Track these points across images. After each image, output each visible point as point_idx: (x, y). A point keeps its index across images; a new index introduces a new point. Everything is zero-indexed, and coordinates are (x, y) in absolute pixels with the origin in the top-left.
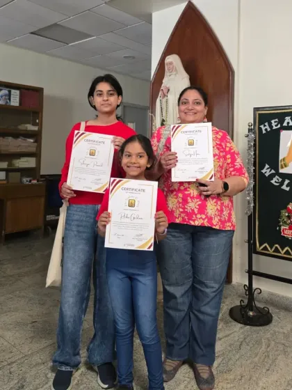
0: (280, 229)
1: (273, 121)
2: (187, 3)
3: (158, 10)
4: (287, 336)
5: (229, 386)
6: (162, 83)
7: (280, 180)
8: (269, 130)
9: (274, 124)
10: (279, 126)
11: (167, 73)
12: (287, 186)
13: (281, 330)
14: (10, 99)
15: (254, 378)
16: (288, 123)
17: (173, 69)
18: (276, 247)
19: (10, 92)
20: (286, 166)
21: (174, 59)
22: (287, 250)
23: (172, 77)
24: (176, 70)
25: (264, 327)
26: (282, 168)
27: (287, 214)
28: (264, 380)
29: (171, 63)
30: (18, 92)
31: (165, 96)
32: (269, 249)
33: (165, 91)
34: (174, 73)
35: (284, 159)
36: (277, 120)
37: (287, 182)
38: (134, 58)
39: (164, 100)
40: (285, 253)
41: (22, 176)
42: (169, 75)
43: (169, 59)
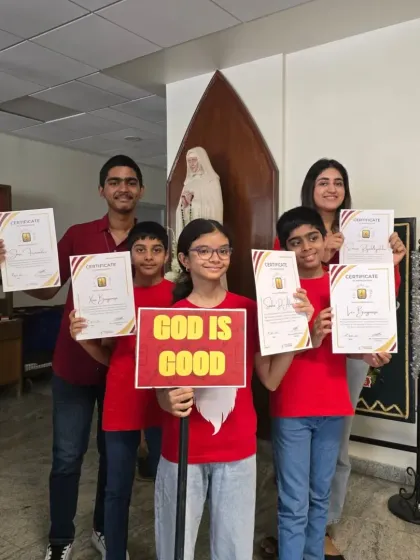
2: (214, 73)
17: (198, 168)
23: (197, 177)
24: (202, 169)
29: (194, 160)
31: (187, 204)
33: (188, 198)
34: (200, 173)
38: (140, 139)
39: (187, 210)
42: (192, 174)
43: (192, 154)
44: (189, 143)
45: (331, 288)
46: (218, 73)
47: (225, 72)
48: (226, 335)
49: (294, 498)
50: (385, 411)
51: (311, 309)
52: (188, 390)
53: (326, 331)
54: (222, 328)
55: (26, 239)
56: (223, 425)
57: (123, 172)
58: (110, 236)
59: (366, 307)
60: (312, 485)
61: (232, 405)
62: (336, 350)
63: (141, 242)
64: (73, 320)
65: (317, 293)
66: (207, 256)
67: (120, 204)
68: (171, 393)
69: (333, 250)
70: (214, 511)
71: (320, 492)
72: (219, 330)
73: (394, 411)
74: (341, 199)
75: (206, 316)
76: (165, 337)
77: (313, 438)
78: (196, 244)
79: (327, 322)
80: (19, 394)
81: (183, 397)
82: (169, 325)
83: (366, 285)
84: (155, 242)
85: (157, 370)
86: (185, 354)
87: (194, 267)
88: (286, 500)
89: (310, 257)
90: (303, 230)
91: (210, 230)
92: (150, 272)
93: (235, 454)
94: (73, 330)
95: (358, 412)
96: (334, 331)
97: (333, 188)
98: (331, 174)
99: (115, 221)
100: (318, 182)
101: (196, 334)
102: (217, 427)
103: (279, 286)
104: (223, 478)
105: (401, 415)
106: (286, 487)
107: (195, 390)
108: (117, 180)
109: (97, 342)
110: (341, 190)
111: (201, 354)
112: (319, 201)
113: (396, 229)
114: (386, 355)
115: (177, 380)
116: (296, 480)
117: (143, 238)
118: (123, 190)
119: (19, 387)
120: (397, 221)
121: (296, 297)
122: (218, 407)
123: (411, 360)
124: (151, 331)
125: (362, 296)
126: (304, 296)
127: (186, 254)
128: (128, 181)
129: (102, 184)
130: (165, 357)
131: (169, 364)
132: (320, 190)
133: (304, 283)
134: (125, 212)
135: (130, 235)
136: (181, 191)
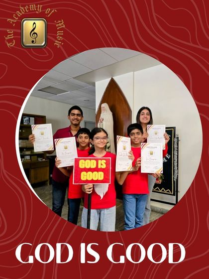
3: (98, 81)
11: (102, 112)
14: (30, 122)
17: (104, 110)
19: (29, 118)
21: (105, 106)
23: (105, 113)
24: (106, 110)
30: (33, 118)
31: (101, 122)
33: (102, 120)
38: (88, 100)
39: (101, 124)
41: (38, 157)
43: (103, 105)
44: (102, 102)
45: (141, 150)
46: (112, 78)
47: (114, 78)
48: (104, 166)
49: (129, 221)
50: (165, 192)
51: (134, 158)
52: (91, 185)
53: (139, 165)
54: (102, 164)
55: (42, 134)
56: (104, 196)
57: (76, 112)
58: (71, 133)
59: (153, 158)
60: (136, 216)
61: (107, 189)
62: (142, 172)
63: (81, 135)
64: (56, 161)
65: (136, 152)
66: (99, 140)
67: (74, 122)
68: (85, 186)
69: (144, 138)
70: (101, 225)
71: (139, 219)
72: (102, 165)
73: (168, 192)
74: (149, 120)
75: (97, 160)
76: (83, 167)
77: (137, 201)
78: (95, 136)
79: (139, 162)
80: (48, 184)
81: (89, 187)
82: (85, 163)
83: (153, 150)
84: (86, 135)
85: (80, 178)
86: (90, 173)
87: (95, 144)
88: (127, 221)
89: (136, 140)
90: (136, 131)
91: (100, 131)
92: (83, 145)
93: (108, 206)
94: (56, 164)
95: (153, 191)
96: (142, 165)
97: (146, 116)
98: (145, 111)
99: (73, 128)
100: (141, 114)
101: (94, 166)
102: (102, 197)
103: (125, 149)
104: (104, 214)
105: (171, 193)
106: (127, 218)
107: (94, 185)
108: (74, 114)
109: (65, 168)
110: (149, 117)
111: (95, 173)
112: (141, 120)
113: (166, 131)
114: (159, 174)
115: (87, 182)
116: (130, 215)
117: (82, 133)
118: (76, 118)
119: (48, 183)
120: (166, 128)
121: (130, 153)
122: (102, 190)
123: (174, 175)
124: (78, 165)
125: (151, 154)
126: (132, 153)
127: (92, 139)
128: (78, 115)
129: (69, 115)
130: (83, 174)
131: (84, 176)
132: (141, 117)
133: (132, 149)
134: (76, 125)
135: (78, 132)
136: (99, 118)
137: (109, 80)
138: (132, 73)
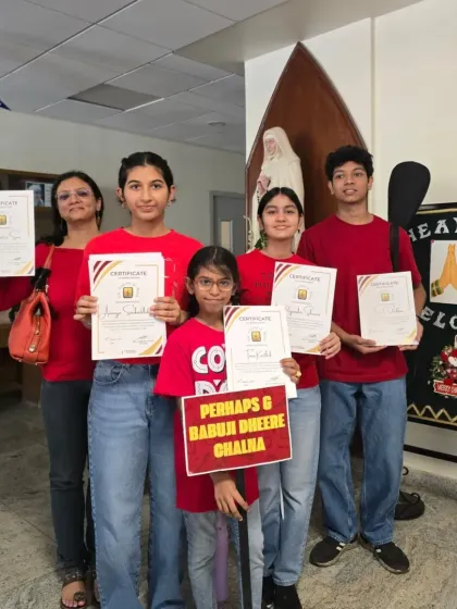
0: (432, 383)
1: (420, 227)
2: (295, 45)
4: (441, 533)
5: (351, 599)
6: (260, 170)
7: (432, 312)
8: (414, 239)
9: (422, 231)
10: (429, 234)
11: (267, 156)
12: (441, 322)
13: (436, 526)
14: (43, 198)
15: (388, 590)
16: (442, 229)
18: (427, 410)
19: (43, 187)
20: (439, 293)
21: (276, 135)
22: (443, 414)
23: (275, 160)
24: (280, 151)
25: (410, 522)
26: (434, 295)
27: (441, 363)
28: (402, 592)
31: (264, 190)
32: (418, 412)
33: (264, 184)
34: (278, 155)
35: (437, 283)
36: (426, 225)
37: (441, 315)
40: (440, 418)
42: (270, 157)
43: (270, 135)
44: (268, 123)
46: (299, 44)
47: (307, 43)
136: (258, 176)
137: (287, 51)
138: (369, 20)
